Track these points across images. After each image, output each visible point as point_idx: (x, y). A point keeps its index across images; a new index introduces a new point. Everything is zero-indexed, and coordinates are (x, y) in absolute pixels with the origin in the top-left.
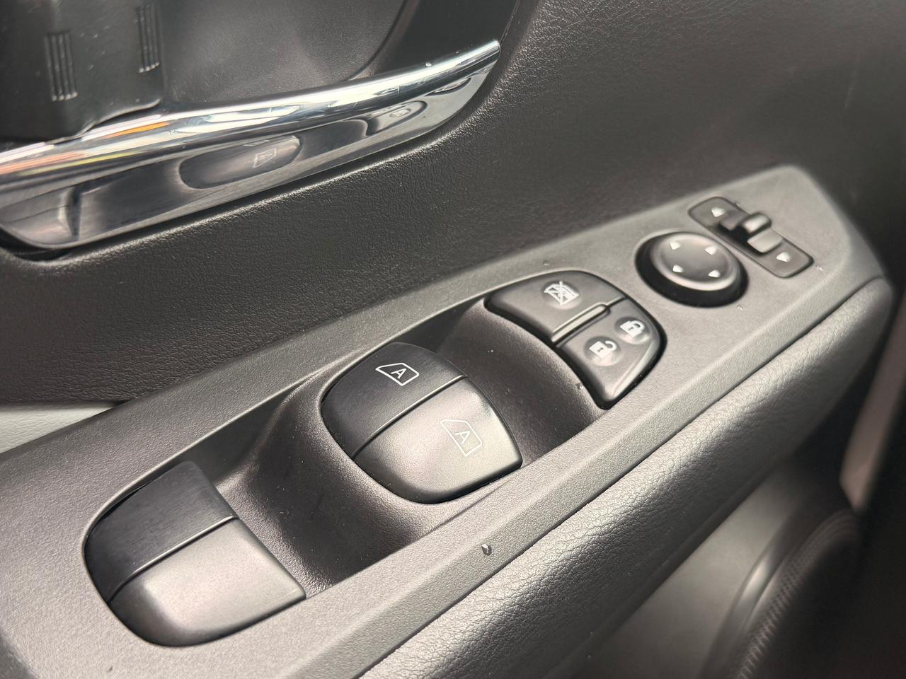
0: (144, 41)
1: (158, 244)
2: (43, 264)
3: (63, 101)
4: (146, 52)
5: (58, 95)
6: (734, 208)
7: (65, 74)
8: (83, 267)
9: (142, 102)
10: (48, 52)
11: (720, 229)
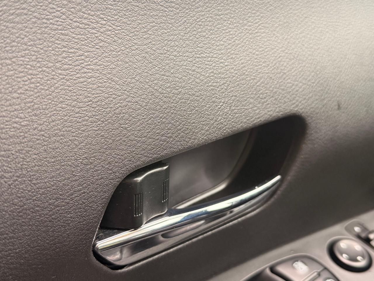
0: (165, 191)
1: (158, 259)
2: (120, 271)
3: (138, 216)
4: (165, 195)
5: (136, 215)
6: (364, 229)
7: (139, 207)
8: (132, 270)
9: (161, 212)
10: (135, 200)
11: (359, 237)
